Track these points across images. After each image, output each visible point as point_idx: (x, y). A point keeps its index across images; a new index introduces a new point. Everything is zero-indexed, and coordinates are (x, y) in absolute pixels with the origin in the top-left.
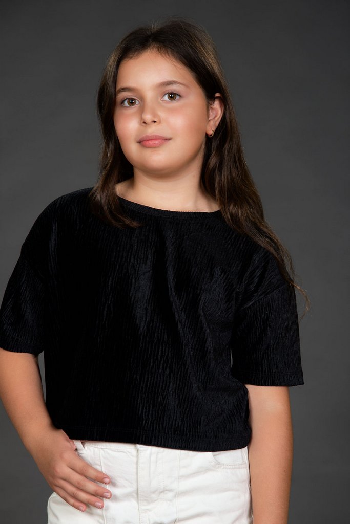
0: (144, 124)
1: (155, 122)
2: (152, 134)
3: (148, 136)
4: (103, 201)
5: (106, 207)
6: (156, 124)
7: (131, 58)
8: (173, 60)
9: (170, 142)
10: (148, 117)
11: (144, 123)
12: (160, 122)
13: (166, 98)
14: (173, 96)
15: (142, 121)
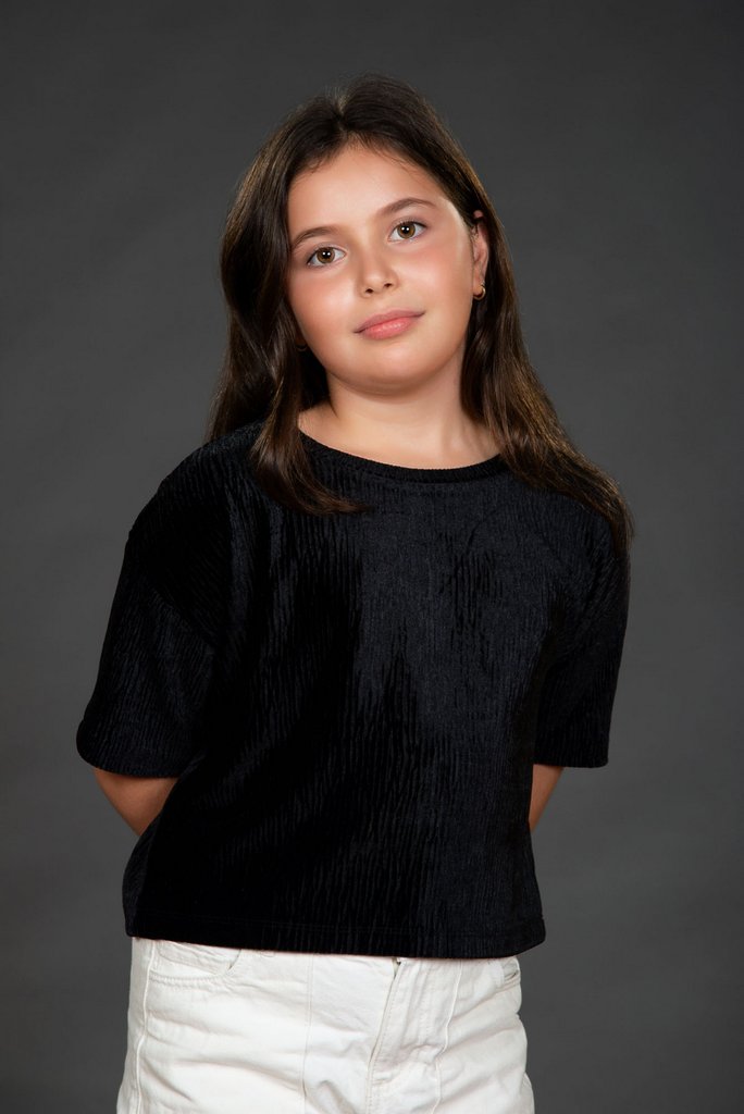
0: (368, 295)
1: (388, 285)
2: (389, 311)
3: (380, 316)
4: (280, 462)
5: (286, 473)
6: (391, 288)
7: (314, 170)
8: (400, 159)
9: (423, 318)
10: (375, 279)
11: (370, 291)
12: (398, 284)
13: (396, 235)
14: (407, 229)
15: (364, 289)
